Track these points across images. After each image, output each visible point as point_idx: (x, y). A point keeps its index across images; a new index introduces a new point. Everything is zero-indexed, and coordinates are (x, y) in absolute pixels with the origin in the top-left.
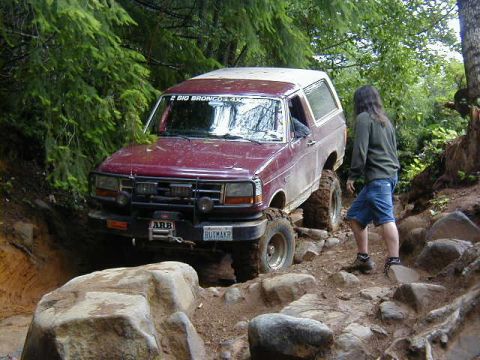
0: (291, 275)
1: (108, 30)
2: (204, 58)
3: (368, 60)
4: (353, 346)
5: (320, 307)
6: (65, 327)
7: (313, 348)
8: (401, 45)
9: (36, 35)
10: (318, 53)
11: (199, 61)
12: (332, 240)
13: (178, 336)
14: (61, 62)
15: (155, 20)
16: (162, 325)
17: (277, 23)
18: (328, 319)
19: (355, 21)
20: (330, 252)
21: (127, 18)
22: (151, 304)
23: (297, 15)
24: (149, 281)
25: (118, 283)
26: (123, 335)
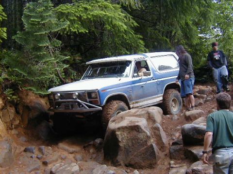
0: (195, 111)
1: (129, 28)
2: (161, 37)
3: (219, 35)
6: (119, 129)
9: (105, 31)
10: (201, 33)
12: (208, 98)
13: (157, 132)
14: (113, 40)
15: (145, 24)
16: (151, 128)
17: (187, 24)
19: (214, 22)
20: (208, 103)
21: (136, 24)
22: (147, 120)
23: (194, 21)
24: (146, 113)
25: (136, 114)
26: (138, 131)
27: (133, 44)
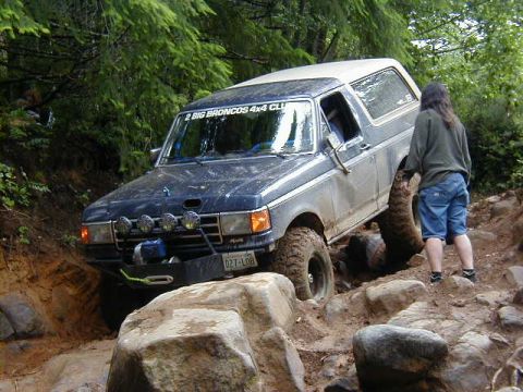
0: (397, 282)
1: (185, 22)
2: (292, 49)
3: (472, 42)
4: (470, 358)
5: (432, 315)
6: (152, 348)
7: (426, 361)
8: (509, 23)
9: (106, 32)
10: (417, 37)
11: (286, 52)
13: (275, 354)
14: (136, 58)
15: (235, 10)
16: (257, 342)
17: (370, 5)
18: (441, 329)
22: (245, 320)
24: (242, 295)
25: (208, 299)
26: (215, 355)
27: (193, 72)
